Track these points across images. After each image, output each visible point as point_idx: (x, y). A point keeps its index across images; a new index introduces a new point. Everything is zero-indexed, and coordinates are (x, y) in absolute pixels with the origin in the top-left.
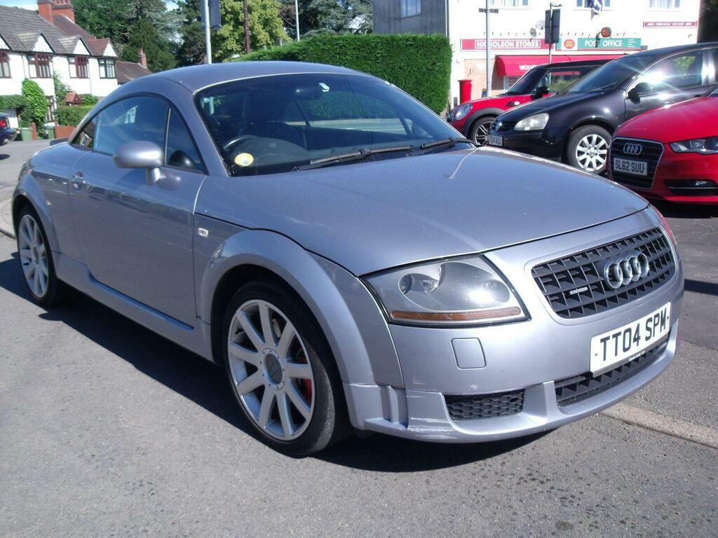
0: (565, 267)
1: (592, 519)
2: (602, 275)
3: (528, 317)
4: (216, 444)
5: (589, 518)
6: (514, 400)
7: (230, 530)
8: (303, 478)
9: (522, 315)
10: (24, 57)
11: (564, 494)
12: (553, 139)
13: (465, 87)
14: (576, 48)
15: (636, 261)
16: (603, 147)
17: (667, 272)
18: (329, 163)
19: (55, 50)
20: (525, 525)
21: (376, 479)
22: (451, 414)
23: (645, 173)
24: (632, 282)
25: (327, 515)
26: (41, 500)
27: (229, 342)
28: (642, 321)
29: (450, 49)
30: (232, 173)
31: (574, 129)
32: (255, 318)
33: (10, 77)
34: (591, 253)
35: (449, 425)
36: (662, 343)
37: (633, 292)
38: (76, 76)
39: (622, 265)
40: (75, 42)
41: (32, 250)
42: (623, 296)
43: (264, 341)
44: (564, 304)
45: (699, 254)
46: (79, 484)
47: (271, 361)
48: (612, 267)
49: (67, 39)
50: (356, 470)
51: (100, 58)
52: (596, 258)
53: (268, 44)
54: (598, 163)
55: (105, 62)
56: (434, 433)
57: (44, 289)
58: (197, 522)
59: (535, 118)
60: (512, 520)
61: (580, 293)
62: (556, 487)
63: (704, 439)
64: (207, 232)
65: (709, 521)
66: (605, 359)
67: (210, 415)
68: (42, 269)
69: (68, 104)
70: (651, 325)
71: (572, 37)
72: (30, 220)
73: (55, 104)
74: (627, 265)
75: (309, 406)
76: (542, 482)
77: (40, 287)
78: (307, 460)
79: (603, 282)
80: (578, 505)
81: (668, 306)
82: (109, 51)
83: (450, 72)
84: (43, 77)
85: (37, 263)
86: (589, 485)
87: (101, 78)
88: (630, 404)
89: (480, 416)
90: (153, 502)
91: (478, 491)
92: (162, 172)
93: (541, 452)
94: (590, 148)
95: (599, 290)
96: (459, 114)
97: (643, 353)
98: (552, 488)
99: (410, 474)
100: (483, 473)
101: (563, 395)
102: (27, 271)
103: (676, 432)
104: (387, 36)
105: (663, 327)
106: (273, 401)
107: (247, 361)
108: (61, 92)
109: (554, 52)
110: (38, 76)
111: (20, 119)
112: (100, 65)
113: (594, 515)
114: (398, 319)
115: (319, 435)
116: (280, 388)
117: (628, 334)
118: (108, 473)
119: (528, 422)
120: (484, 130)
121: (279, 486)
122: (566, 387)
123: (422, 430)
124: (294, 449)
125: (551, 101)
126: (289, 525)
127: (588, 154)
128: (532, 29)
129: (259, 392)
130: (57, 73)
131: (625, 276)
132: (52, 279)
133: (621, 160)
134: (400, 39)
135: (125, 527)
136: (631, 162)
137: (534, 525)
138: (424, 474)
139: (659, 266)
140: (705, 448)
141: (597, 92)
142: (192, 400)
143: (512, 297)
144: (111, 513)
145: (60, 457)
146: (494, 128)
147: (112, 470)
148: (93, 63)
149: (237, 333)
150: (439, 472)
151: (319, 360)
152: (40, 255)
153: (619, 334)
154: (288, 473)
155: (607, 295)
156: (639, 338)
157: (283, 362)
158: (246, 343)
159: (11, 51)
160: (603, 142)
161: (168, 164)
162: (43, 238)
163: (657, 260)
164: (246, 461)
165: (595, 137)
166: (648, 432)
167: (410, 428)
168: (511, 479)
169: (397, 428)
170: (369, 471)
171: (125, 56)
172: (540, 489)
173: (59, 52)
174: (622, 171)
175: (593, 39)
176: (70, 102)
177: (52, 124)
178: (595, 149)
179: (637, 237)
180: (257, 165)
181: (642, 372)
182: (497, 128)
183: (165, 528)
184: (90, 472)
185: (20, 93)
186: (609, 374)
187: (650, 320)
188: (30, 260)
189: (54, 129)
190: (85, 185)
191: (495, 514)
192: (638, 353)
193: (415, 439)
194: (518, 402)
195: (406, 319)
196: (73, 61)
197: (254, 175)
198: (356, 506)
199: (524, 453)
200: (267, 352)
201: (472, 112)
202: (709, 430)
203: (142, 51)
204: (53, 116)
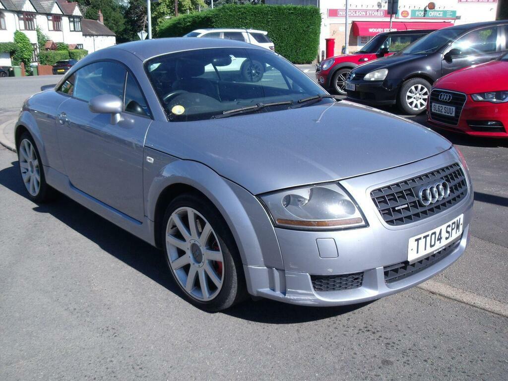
0: (393, 191)
1: (406, 359)
2: (417, 196)
3: (367, 225)
4: (157, 302)
5: (404, 357)
6: (357, 279)
7: (167, 361)
8: (215, 327)
9: (363, 223)
10: (16, 15)
11: (388, 341)
12: (390, 87)
13: (330, 43)
14: (409, 17)
15: (441, 187)
16: (425, 94)
17: (462, 194)
18: (236, 113)
19: (38, 10)
20: (362, 361)
21: (264, 328)
22: (314, 287)
23: (453, 115)
24: (438, 201)
25: (231, 352)
26: (42, 339)
27: (167, 234)
28: (444, 227)
29: (320, 17)
30: (170, 119)
31: (406, 80)
32: (184, 219)
33: (5, 29)
34: (411, 181)
35: (313, 295)
36: (457, 241)
37: (438, 207)
38: (53, 29)
39: (431, 189)
40: (52, 5)
41: (29, 163)
42: (432, 210)
43: (191, 235)
44: (392, 216)
45: (488, 174)
46: (66, 329)
47: (195, 248)
48: (425, 191)
49: (46, 2)
50: (250, 322)
51: (70, 17)
52: (414, 185)
53: (190, 9)
54: (422, 105)
55: (74, 20)
56: (303, 300)
57: (37, 191)
58: (146, 355)
59: (378, 72)
60: (353, 358)
61: (402, 209)
62: (383, 336)
63: (482, 305)
64: (153, 159)
65: (482, 361)
66: (417, 253)
67: (153, 282)
68: (35, 177)
69: (47, 49)
70: (449, 229)
71: (407, 9)
72: (28, 143)
73: (38, 49)
74: (435, 189)
75: (220, 279)
76: (374, 333)
77: (34, 189)
78: (218, 314)
79: (418, 201)
80: (397, 348)
81: (462, 216)
82: (77, 12)
83: (320, 33)
84: (29, 30)
85: (32, 172)
86: (405, 335)
87: (71, 31)
88: (435, 280)
89: (334, 289)
90: (116, 342)
91: (331, 338)
92: (122, 115)
93: (373, 312)
94: (416, 94)
95: (415, 206)
96: (325, 66)
97: (444, 248)
98: (380, 337)
99: (286, 325)
100: (335, 326)
101: (389, 275)
102: (25, 178)
103: (465, 300)
104: (276, 6)
105: (458, 231)
106: (196, 275)
107: (178, 247)
108: (42, 40)
109: (394, 19)
110: (26, 29)
111: (12, 59)
112: (70, 21)
113: (407, 356)
114: (281, 224)
115: (227, 299)
116: (200, 266)
117: (433, 236)
118: (85, 322)
119: (365, 293)
120: (343, 78)
121: (200, 332)
122: (391, 270)
123: (295, 298)
124: (209, 307)
125: (390, 59)
126: (206, 359)
127: (414, 98)
128: (379, 3)
129: (186, 268)
130: (39, 27)
131: (433, 197)
132: (43, 184)
133: (438, 105)
134: (285, 9)
135: (98, 358)
136: (444, 106)
137: (367, 362)
138: (296, 326)
139: (457, 189)
140: (482, 311)
141: (421, 54)
142: (140, 271)
143: (357, 211)
144: (88, 349)
145: (52, 310)
146: (349, 78)
147: (88, 319)
148: (65, 20)
149: (172, 228)
150: (306, 324)
151: (228, 250)
152: (34, 167)
153: (428, 236)
154: (205, 323)
155: (420, 210)
156: (441, 238)
157: (203, 249)
158: (178, 235)
159: (6, 10)
160: (426, 90)
161: (126, 110)
162: (37, 155)
163: (455, 186)
164: (177, 314)
165: (420, 86)
166: (446, 300)
167: (287, 296)
168: (353, 330)
169: (279, 296)
170: (259, 323)
171: (88, 15)
172: (372, 338)
173: (40, 12)
174: (438, 112)
175: (421, 11)
176: (49, 48)
177: (36, 64)
178: (420, 94)
179: (443, 170)
180: (187, 114)
181: (442, 260)
182: (351, 78)
183: (125, 360)
184: (73, 320)
185: (12, 41)
186: (421, 262)
187: (449, 226)
188: (27, 170)
189: (37, 67)
190: (68, 122)
191: (342, 353)
192: (440, 248)
193: (290, 303)
194: (359, 280)
195: (286, 225)
196: (51, 18)
197: (185, 121)
198: (251, 347)
199: (362, 313)
200: (193, 242)
201: (334, 65)
202: (486, 299)
203: (100, 12)
204: (37, 58)
